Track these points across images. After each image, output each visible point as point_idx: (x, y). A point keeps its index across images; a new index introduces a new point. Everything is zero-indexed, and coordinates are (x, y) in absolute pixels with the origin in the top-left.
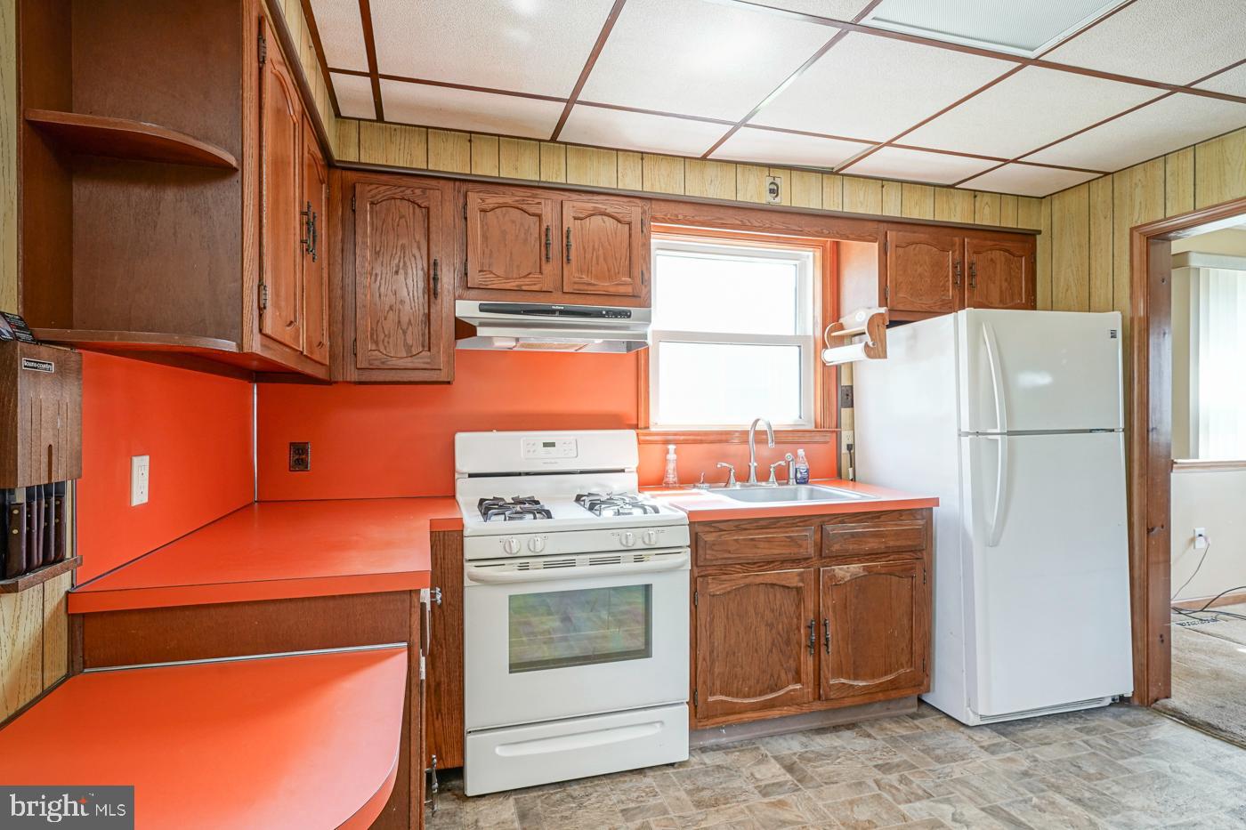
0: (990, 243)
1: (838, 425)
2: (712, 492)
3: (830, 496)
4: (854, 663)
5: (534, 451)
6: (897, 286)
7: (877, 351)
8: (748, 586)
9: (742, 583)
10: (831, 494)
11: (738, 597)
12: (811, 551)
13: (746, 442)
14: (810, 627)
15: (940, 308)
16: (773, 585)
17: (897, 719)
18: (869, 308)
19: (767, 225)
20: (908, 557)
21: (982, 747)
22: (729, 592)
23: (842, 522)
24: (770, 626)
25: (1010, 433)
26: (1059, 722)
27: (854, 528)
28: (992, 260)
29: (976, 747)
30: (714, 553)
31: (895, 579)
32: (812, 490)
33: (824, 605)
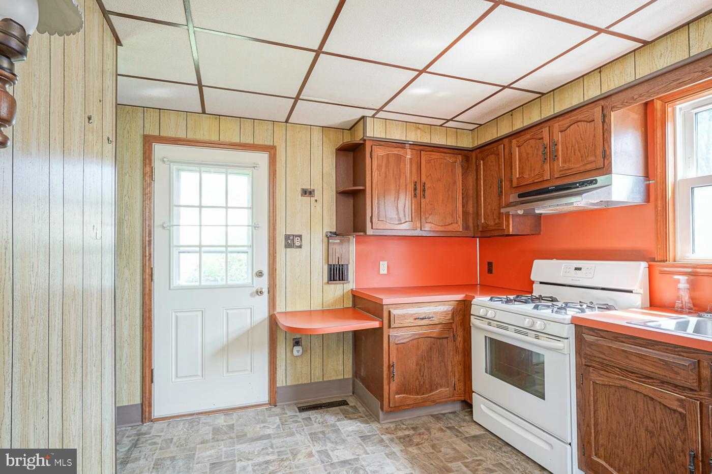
5: (569, 272)
9: (620, 383)
11: (618, 393)
16: (652, 399)
22: (609, 386)
24: (651, 433)
30: (592, 351)
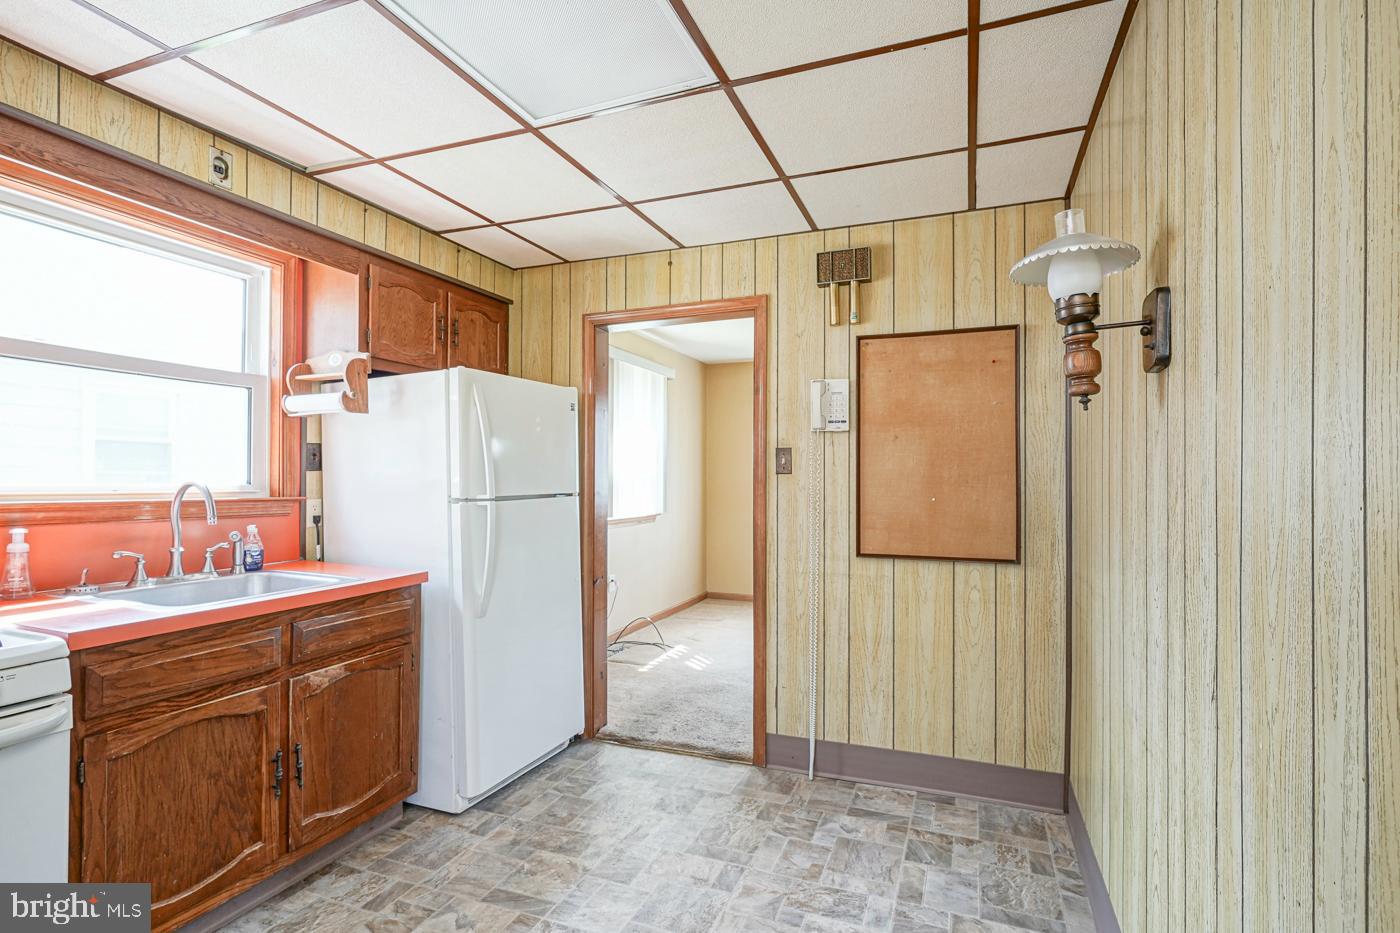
0: (470, 303)
1: (302, 492)
2: (105, 597)
3: (298, 583)
4: (333, 788)
6: (379, 330)
7: (356, 403)
8: (178, 729)
9: (168, 727)
10: (299, 580)
11: (162, 750)
12: (278, 659)
13: (166, 518)
14: (276, 761)
15: (424, 363)
16: (220, 718)
17: (382, 838)
18: (347, 351)
19: (210, 215)
20: (395, 644)
21: (472, 832)
22: (145, 747)
23: (319, 615)
24: (215, 777)
25: (498, 499)
26: (533, 778)
27: (333, 620)
28: (472, 320)
29: (467, 834)
30: (118, 693)
31: (380, 673)
32: (269, 579)
33: (294, 727)
